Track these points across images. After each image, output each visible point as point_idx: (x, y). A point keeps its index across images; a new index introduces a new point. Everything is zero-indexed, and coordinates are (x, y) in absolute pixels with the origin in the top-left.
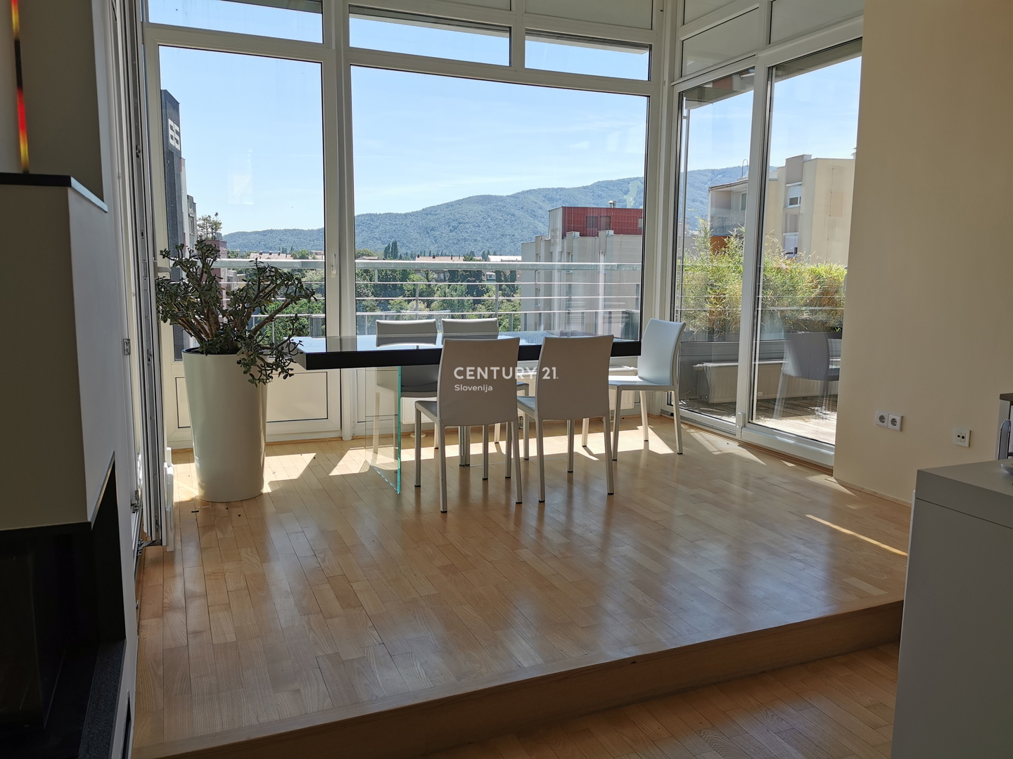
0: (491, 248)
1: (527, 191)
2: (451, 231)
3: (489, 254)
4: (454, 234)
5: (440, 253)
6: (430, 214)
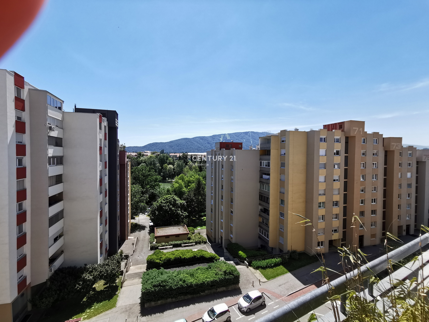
5: (176, 152)
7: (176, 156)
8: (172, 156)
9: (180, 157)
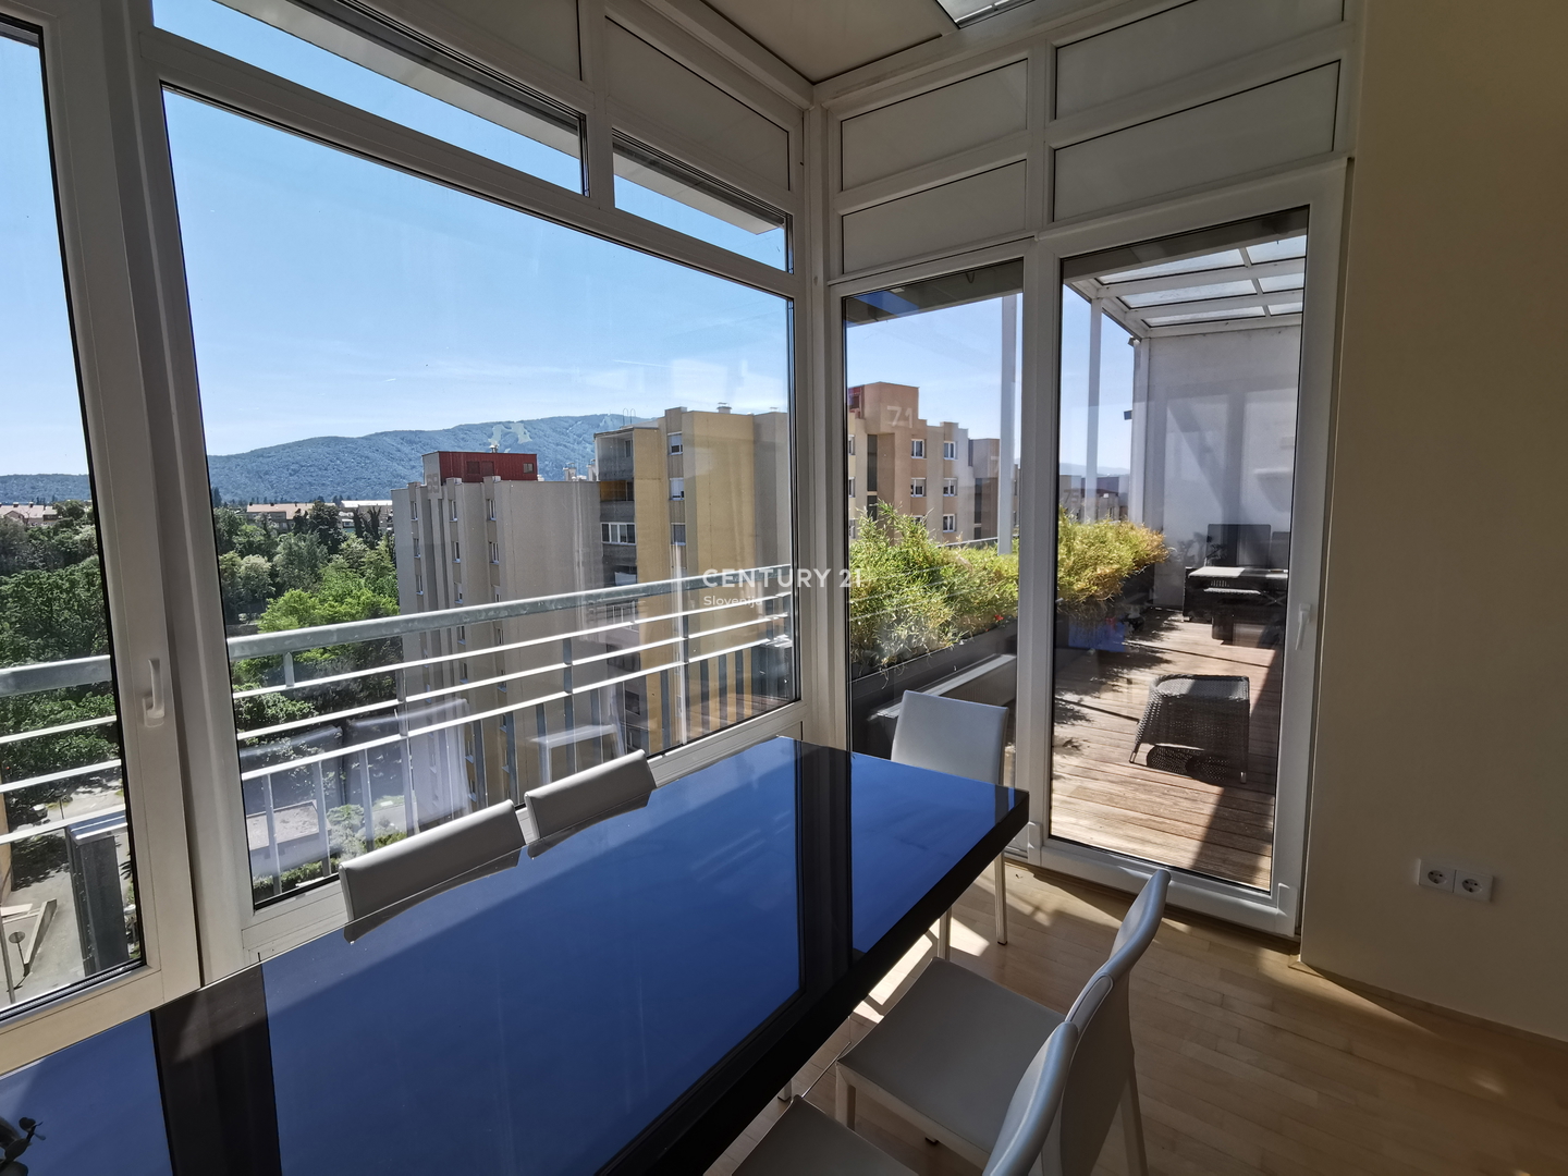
0: (344, 492)
1: (382, 433)
2: (291, 475)
3: (342, 499)
4: (295, 478)
5: (279, 499)
6: (262, 456)
7: (280, 517)
8: (257, 518)
9: (299, 520)
